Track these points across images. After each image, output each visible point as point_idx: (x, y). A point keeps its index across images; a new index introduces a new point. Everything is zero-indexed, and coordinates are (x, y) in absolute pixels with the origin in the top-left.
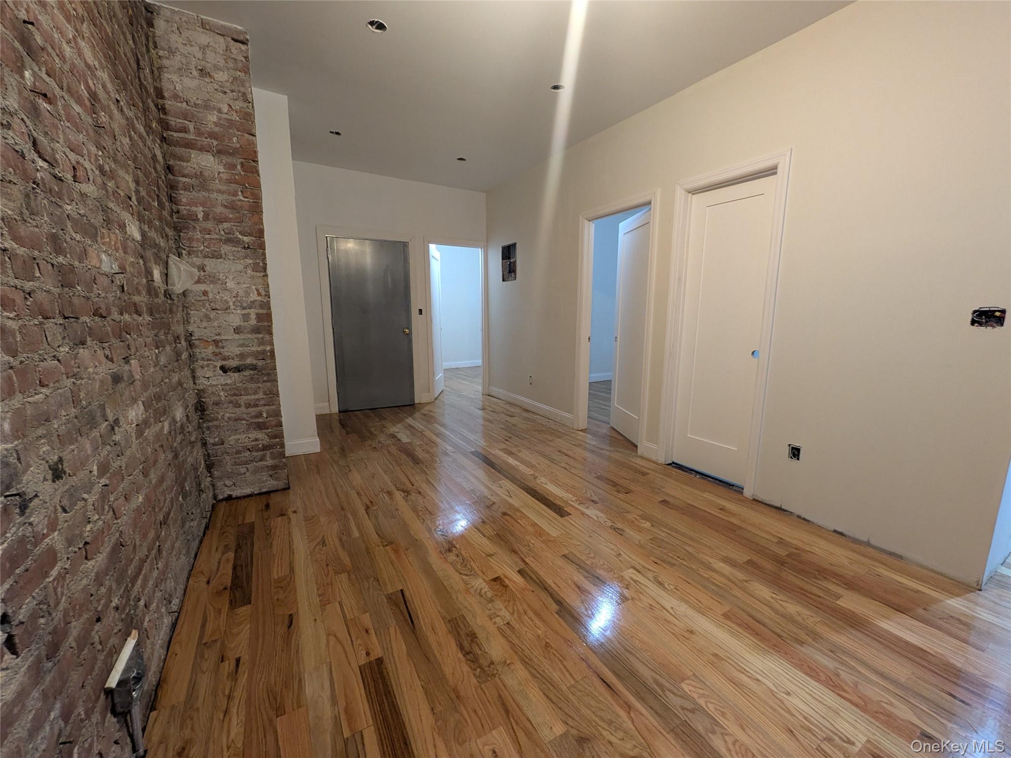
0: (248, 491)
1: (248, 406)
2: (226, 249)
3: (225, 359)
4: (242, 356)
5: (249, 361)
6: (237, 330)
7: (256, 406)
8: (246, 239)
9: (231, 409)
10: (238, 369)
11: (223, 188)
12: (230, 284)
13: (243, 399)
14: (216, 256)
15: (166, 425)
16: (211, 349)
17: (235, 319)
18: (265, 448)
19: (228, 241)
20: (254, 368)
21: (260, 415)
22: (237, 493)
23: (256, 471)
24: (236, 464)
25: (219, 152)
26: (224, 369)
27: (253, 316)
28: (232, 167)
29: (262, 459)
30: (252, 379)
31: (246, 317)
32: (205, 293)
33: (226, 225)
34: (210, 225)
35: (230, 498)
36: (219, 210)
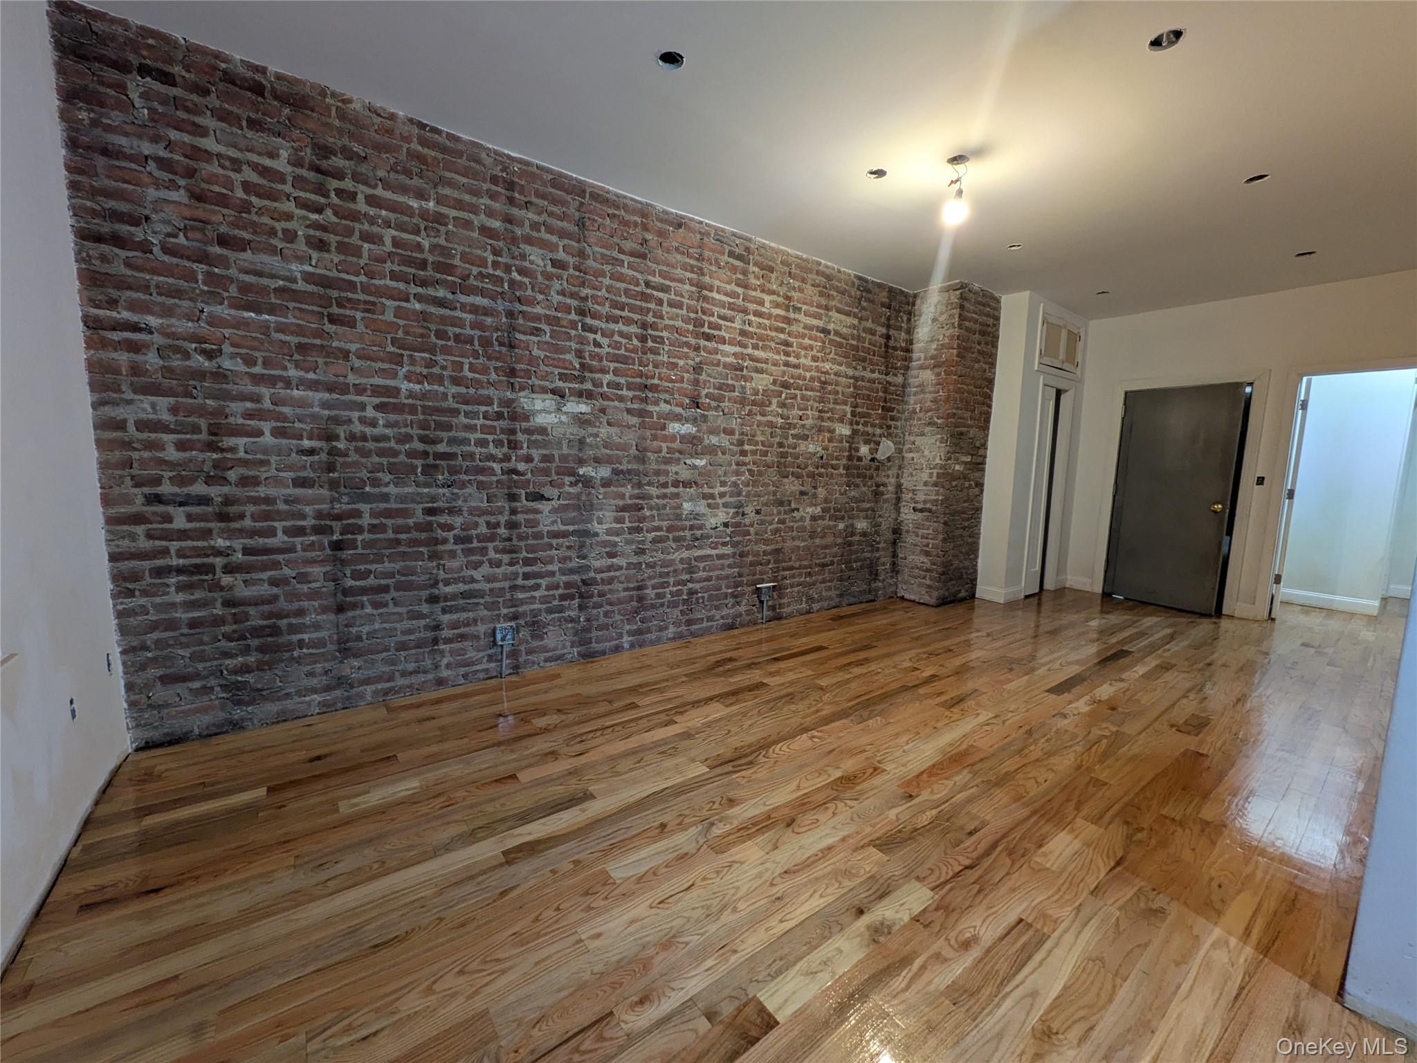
0: (912, 597)
1: (923, 537)
2: (928, 429)
3: (916, 502)
4: (925, 502)
5: (928, 506)
6: (926, 484)
7: (927, 538)
8: (939, 421)
9: (914, 537)
10: (921, 511)
11: (932, 389)
12: (926, 453)
13: (921, 532)
14: (922, 434)
15: (841, 526)
16: (910, 495)
17: (925, 476)
18: (927, 570)
19: (930, 424)
20: (930, 511)
21: (927, 545)
22: (907, 596)
23: (920, 585)
24: (909, 576)
25: (934, 367)
26: (914, 508)
27: (935, 475)
28: (939, 374)
29: (924, 578)
30: (928, 519)
31: (931, 475)
32: (913, 459)
33: (930, 414)
34: (921, 415)
35: (902, 598)
36: (928, 404)
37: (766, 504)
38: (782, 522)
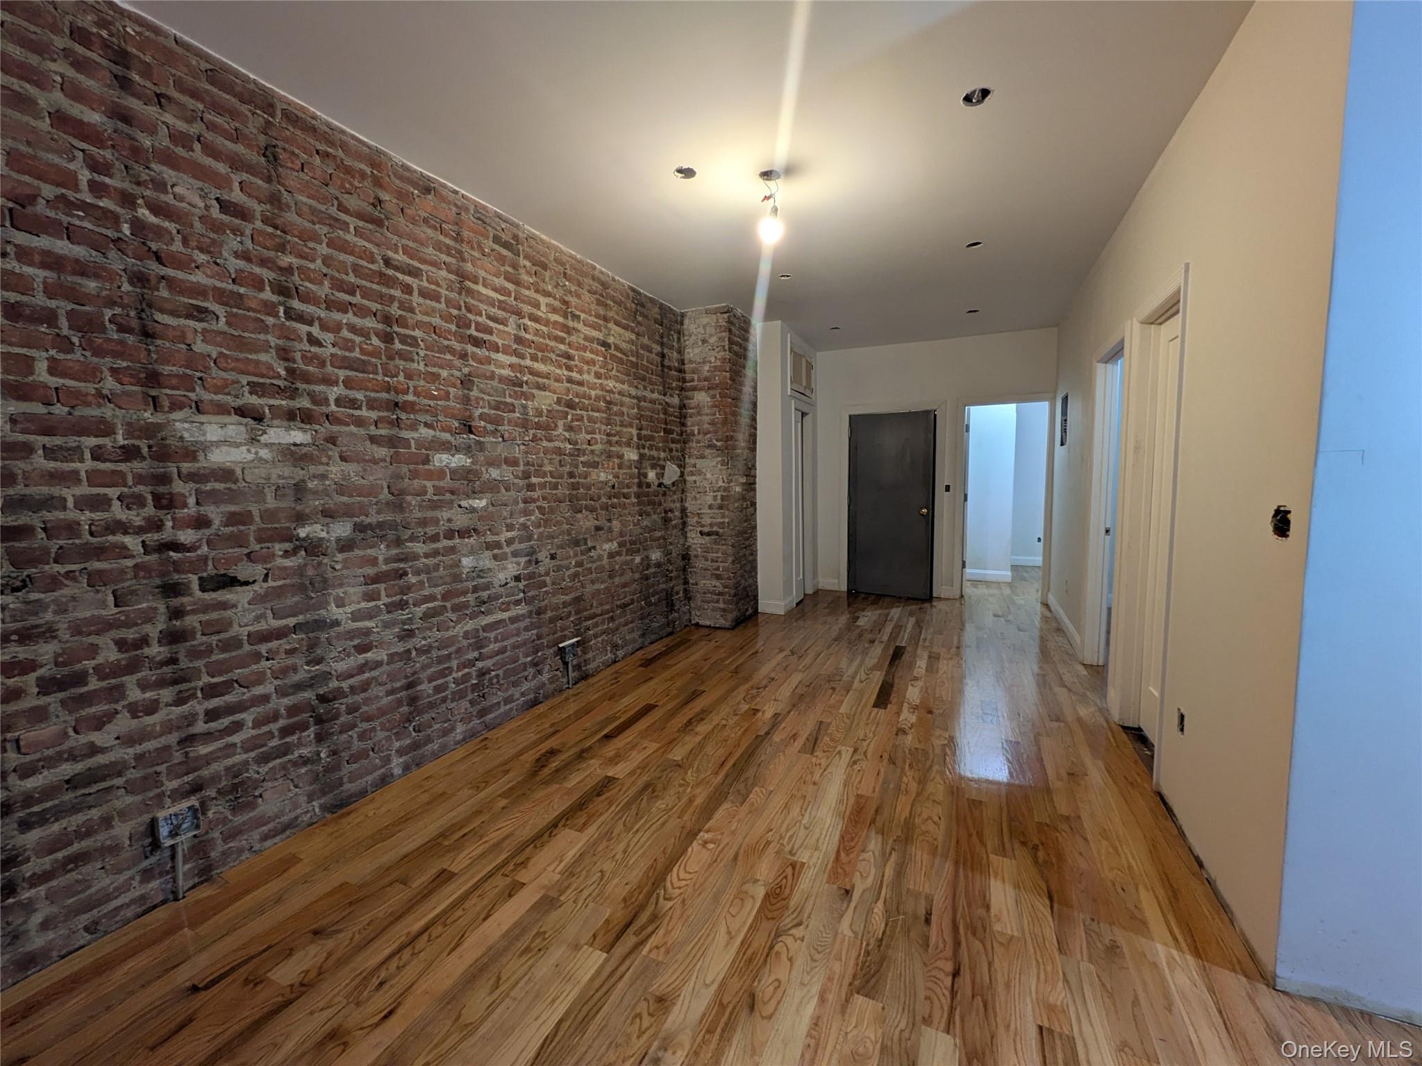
0: (708, 623)
1: (713, 561)
2: (708, 452)
3: (703, 526)
4: (711, 525)
5: (715, 529)
6: (710, 507)
7: (717, 561)
8: (719, 444)
9: (703, 562)
10: (709, 534)
11: (709, 412)
12: (709, 476)
13: (710, 556)
14: (702, 457)
15: (638, 559)
16: (696, 519)
17: (709, 499)
18: (720, 594)
19: (710, 446)
20: (717, 533)
21: (718, 569)
22: (701, 622)
23: (714, 609)
24: (703, 601)
25: (709, 389)
26: (701, 533)
27: (719, 497)
28: (713, 397)
29: (718, 602)
30: (716, 542)
31: (715, 498)
32: (695, 482)
33: (708, 436)
34: (700, 437)
35: (697, 625)
36: (706, 426)
37: (561, 547)
38: (579, 564)
